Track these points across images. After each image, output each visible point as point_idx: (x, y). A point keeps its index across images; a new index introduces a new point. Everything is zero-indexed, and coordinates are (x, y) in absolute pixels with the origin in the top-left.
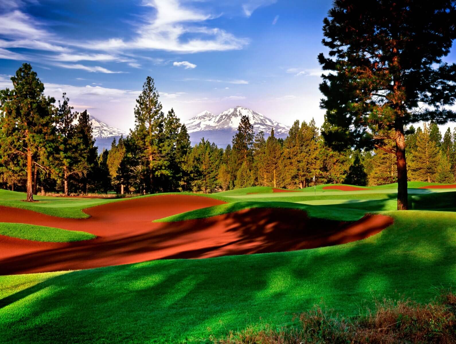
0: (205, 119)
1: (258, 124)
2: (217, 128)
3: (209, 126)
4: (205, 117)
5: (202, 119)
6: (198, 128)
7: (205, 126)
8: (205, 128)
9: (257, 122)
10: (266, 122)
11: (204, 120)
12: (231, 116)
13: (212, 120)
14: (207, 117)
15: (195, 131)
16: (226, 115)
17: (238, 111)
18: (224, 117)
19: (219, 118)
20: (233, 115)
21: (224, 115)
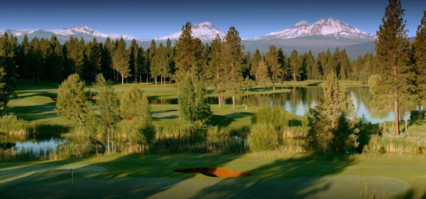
0: (302, 27)
1: (344, 31)
2: (311, 35)
3: (304, 34)
4: (302, 26)
5: (300, 28)
6: (295, 35)
7: (301, 33)
8: (301, 35)
9: (344, 30)
10: (351, 30)
11: (301, 29)
12: (322, 25)
13: (307, 29)
14: (304, 26)
15: (293, 37)
16: (319, 25)
17: (328, 21)
18: (317, 26)
19: (313, 26)
20: (324, 25)
21: (317, 24)
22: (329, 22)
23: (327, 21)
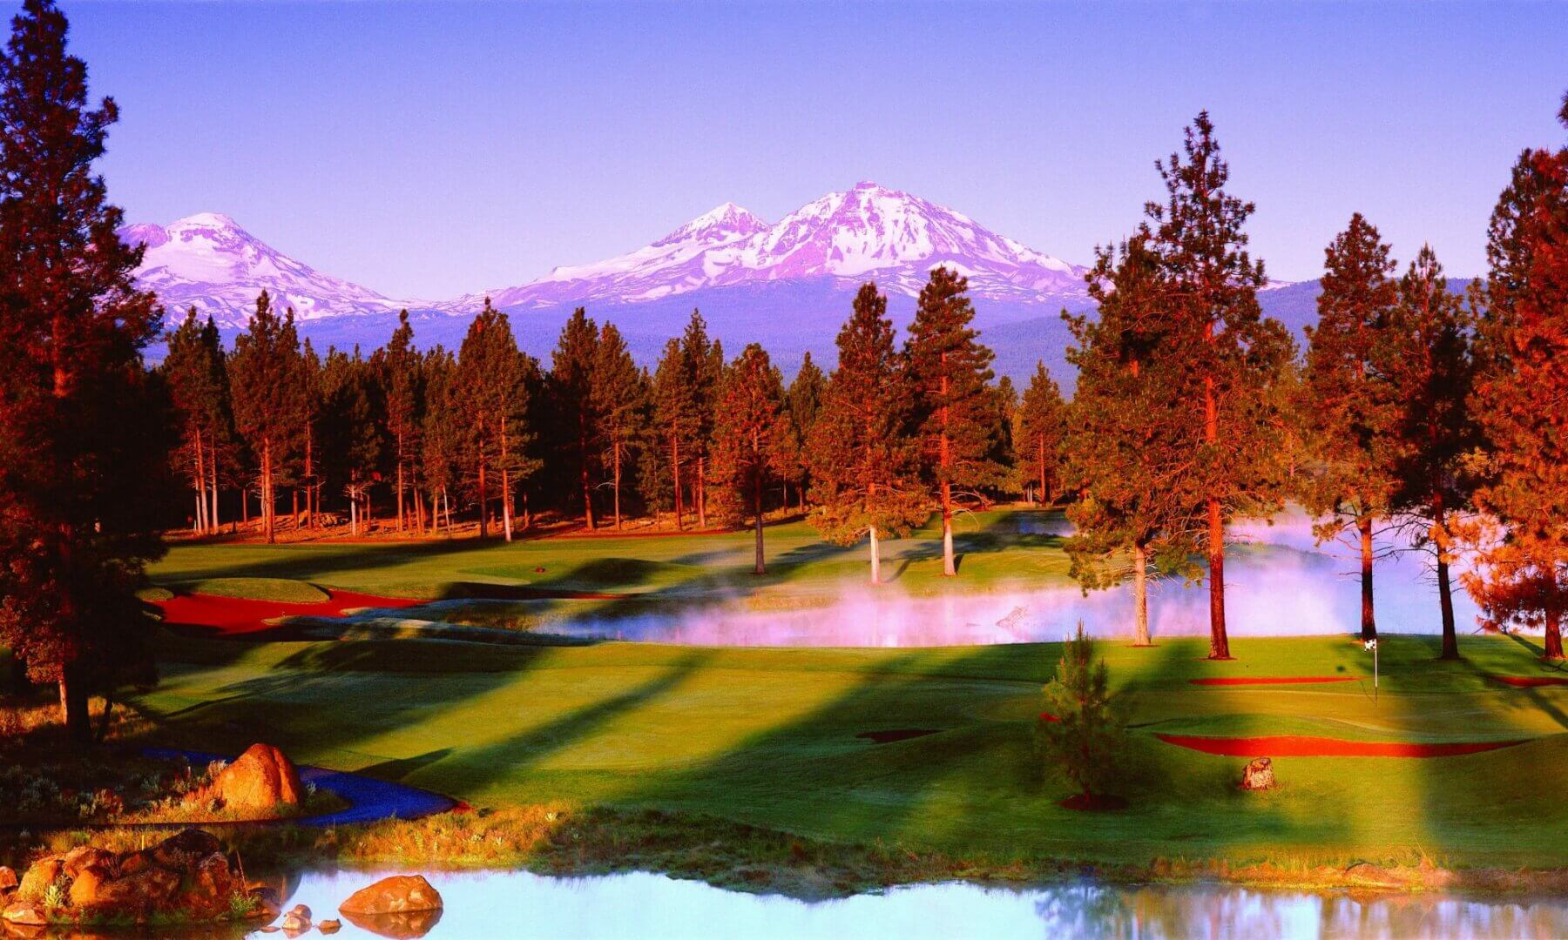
0: (723, 237)
2: (772, 275)
3: (737, 270)
4: (724, 233)
5: (712, 241)
6: (691, 278)
7: (722, 269)
8: (722, 277)
11: (719, 244)
12: (834, 225)
13: (752, 245)
14: (733, 229)
15: (679, 289)
16: (814, 221)
17: (864, 203)
18: (803, 230)
19: (782, 232)
20: (841, 222)
21: (803, 222)
22: (869, 208)
23: (858, 202)
